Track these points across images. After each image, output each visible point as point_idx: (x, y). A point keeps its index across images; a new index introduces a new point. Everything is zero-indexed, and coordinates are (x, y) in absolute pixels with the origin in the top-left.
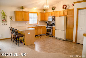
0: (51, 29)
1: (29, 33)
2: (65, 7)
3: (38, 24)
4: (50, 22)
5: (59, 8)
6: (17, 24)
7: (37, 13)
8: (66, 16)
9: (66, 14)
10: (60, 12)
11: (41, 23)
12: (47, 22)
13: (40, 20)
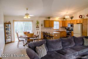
0: (70, 33)
1: (56, 35)
2: (81, 16)
3: (59, 29)
4: (69, 28)
5: (77, 18)
6: (45, 29)
7: (59, 21)
8: (82, 24)
9: (82, 22)
10: (77, 20)
11: (62, 29)
12: (67, 28)
13: (61, 26)
